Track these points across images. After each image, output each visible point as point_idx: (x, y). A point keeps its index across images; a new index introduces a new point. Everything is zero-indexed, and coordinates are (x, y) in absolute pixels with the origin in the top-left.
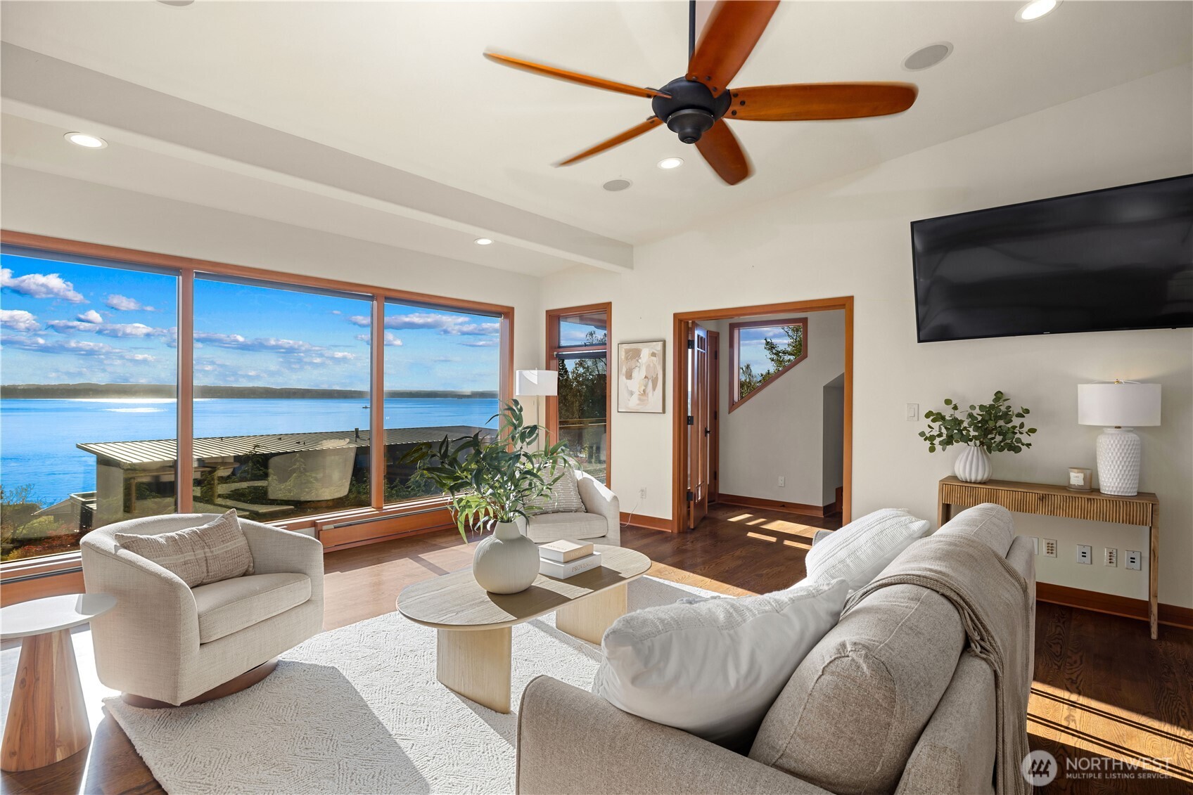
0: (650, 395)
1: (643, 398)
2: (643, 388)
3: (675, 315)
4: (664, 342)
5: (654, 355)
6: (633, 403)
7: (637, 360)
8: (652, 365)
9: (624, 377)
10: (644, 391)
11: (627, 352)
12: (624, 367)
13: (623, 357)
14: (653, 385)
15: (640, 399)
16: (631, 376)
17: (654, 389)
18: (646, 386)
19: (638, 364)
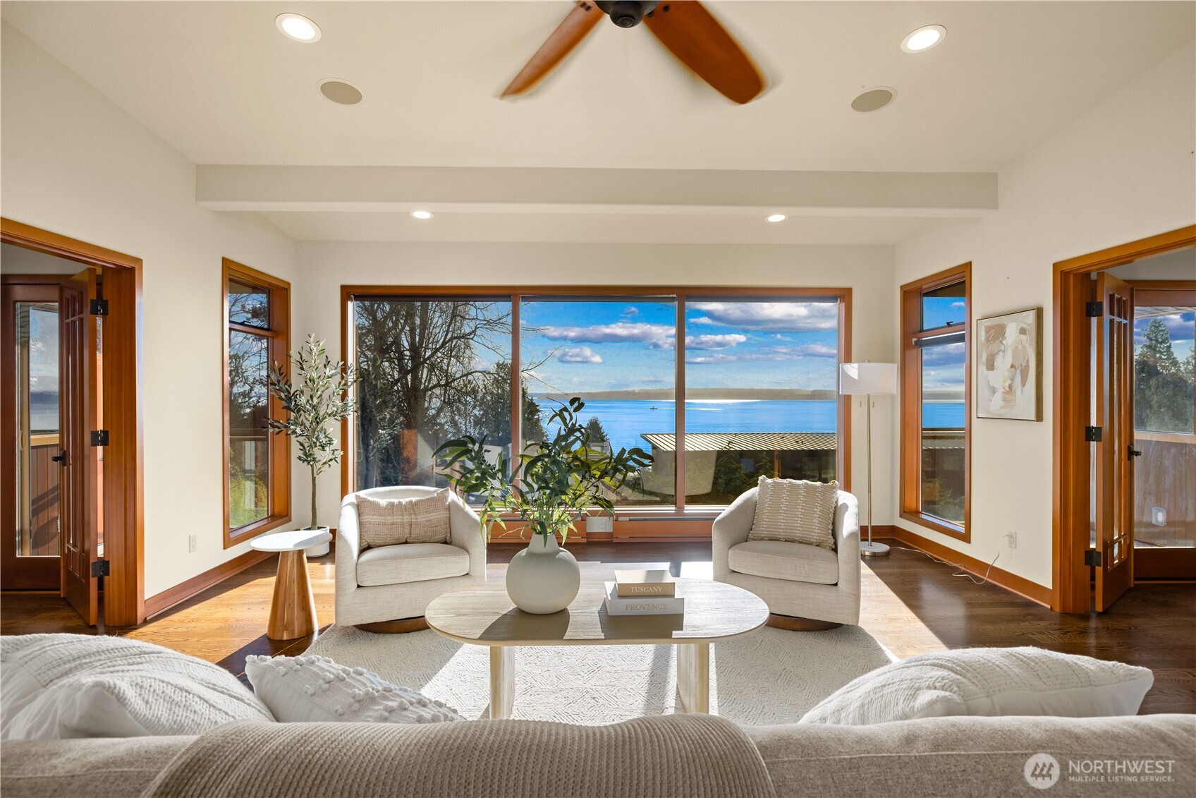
0: (1018, 392)
1: (1008, 397)
2: (1009, 382)
3: (1055, 266)
4: (1039, 312)
5: (1023, 331)
6: (996, 404)
7: (1001, 342)
8: (1020, 347)
9: (984, 368)
10: (1010, 387)
11: (988, 330)
12: (984, 352)
13: (983, 339)
14: (1022, 377)
15: (1004, 400)
16: (993, 365)
17: (1024, 383)
18: (1012, 379)
19: (1002, 348)
